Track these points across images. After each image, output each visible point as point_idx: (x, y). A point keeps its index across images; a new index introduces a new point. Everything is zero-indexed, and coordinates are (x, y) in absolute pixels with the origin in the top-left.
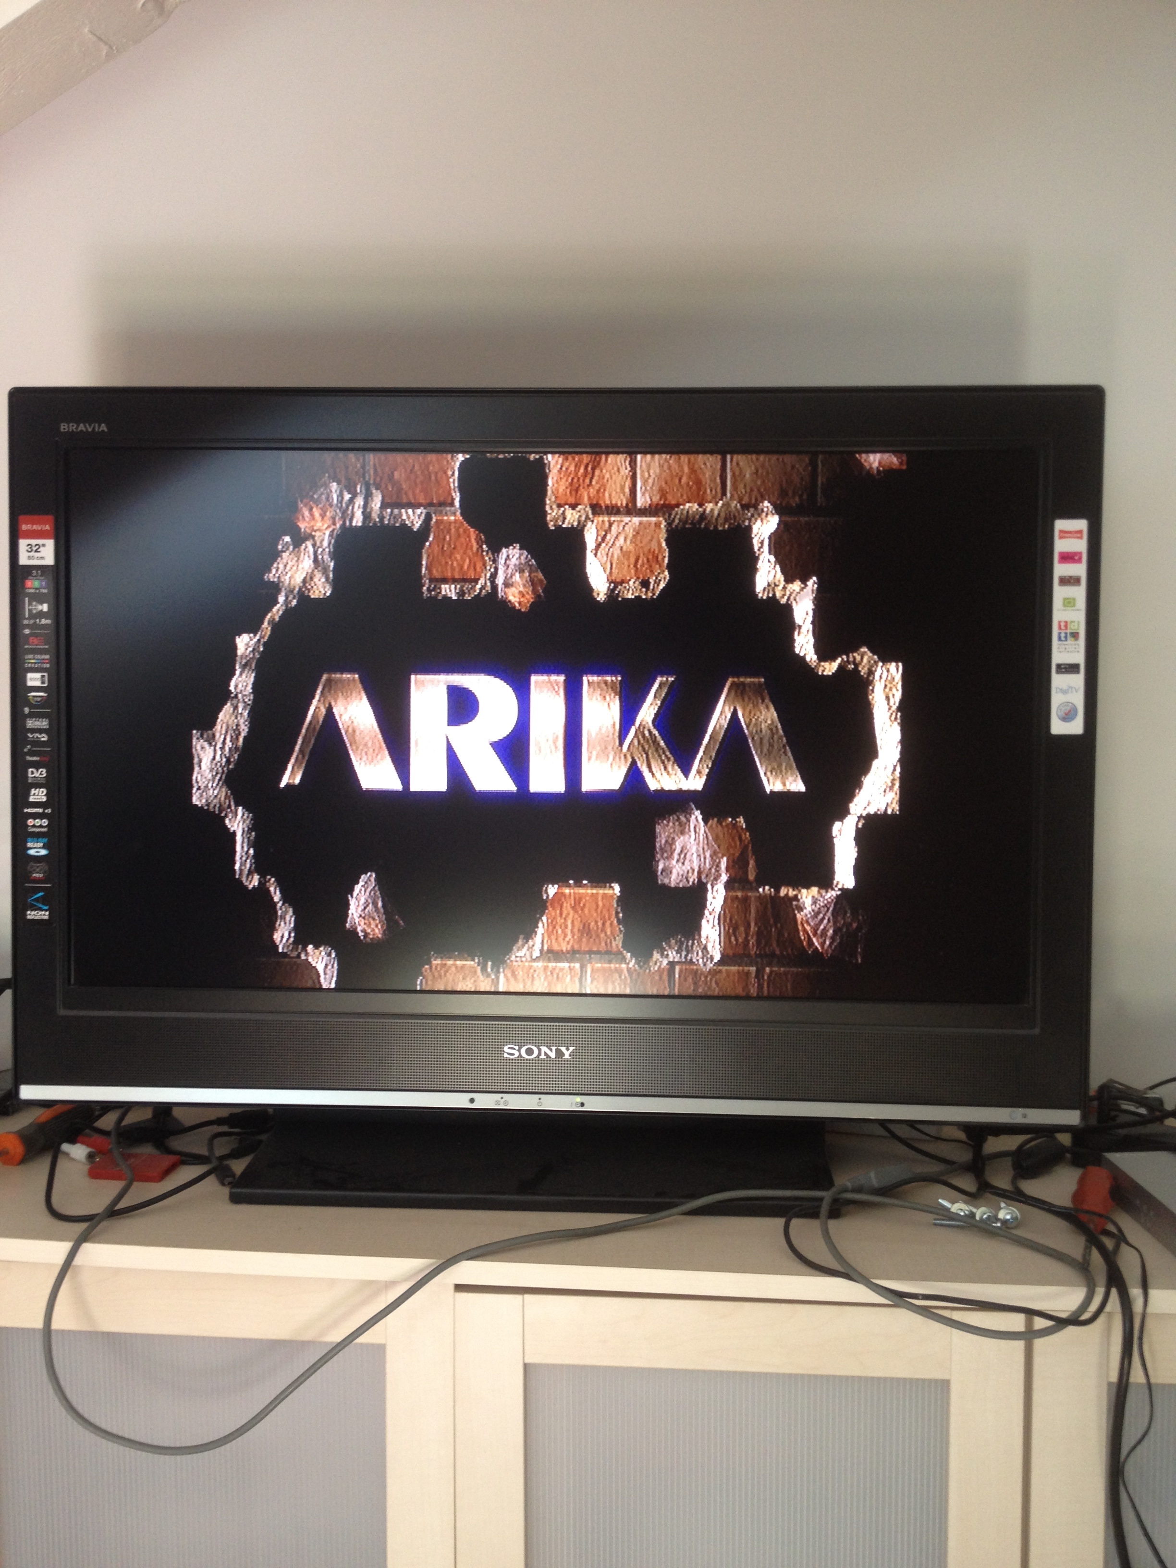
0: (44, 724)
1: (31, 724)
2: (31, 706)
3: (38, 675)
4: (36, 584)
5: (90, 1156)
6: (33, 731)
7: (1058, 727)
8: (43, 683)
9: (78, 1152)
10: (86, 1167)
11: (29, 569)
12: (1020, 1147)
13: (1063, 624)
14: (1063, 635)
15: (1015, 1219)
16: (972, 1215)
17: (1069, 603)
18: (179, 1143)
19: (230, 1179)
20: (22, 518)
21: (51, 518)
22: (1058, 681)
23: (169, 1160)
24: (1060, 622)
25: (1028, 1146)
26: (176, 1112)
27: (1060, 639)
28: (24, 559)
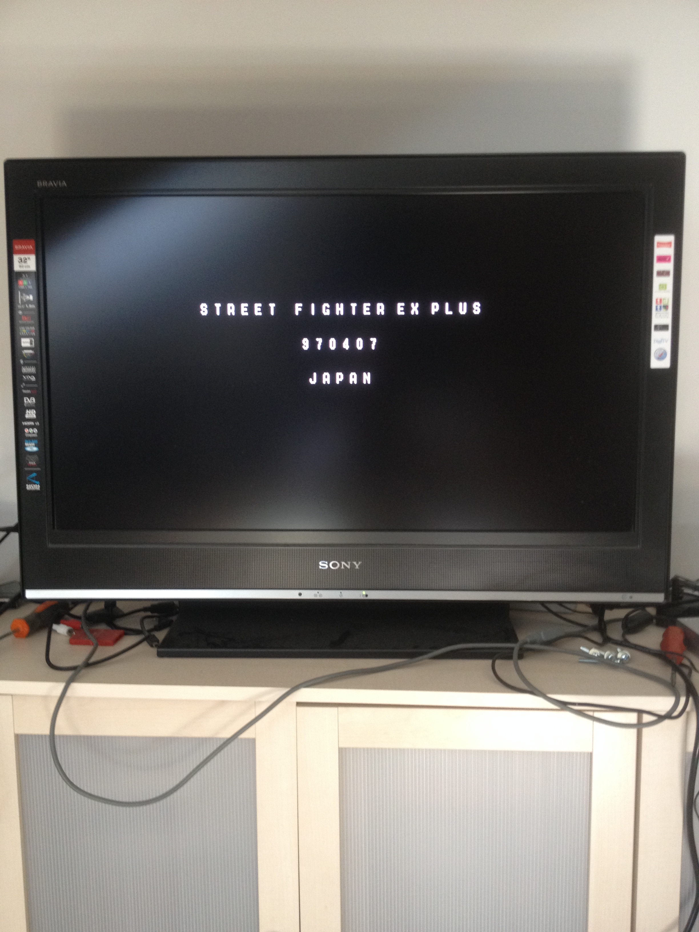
0: (33, 370)
1: (24, 370)
2: (24, 359)
3: (28, 340)
4: (25, 283)
5: (69, 632)
6: (26, 374)
7: (655, 364)
8: (31, 343)
9: (61, 629)
10: (68, 638)
11: (20, 274)
12: (627, 616)
13: (659, 301)
14: (659, 307)
15: (627, 658)
16: (602, 656)
17: (663, 287)
18: (122, 623)
19: (156, 643)
20: (14, 241)
21: (33, 242)
22: (655, 335)
23: (117, 633)
24: (657, 300)
25: (632, 615)
26: (118, 605)
27: (657, 309)
28: (17, 268)
